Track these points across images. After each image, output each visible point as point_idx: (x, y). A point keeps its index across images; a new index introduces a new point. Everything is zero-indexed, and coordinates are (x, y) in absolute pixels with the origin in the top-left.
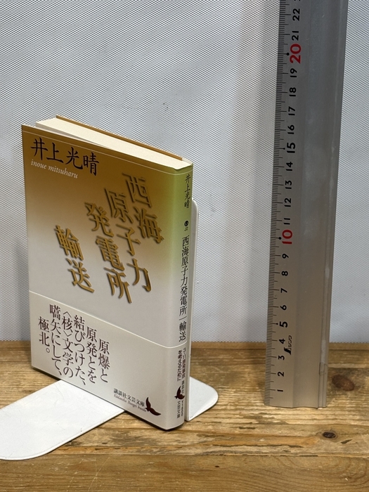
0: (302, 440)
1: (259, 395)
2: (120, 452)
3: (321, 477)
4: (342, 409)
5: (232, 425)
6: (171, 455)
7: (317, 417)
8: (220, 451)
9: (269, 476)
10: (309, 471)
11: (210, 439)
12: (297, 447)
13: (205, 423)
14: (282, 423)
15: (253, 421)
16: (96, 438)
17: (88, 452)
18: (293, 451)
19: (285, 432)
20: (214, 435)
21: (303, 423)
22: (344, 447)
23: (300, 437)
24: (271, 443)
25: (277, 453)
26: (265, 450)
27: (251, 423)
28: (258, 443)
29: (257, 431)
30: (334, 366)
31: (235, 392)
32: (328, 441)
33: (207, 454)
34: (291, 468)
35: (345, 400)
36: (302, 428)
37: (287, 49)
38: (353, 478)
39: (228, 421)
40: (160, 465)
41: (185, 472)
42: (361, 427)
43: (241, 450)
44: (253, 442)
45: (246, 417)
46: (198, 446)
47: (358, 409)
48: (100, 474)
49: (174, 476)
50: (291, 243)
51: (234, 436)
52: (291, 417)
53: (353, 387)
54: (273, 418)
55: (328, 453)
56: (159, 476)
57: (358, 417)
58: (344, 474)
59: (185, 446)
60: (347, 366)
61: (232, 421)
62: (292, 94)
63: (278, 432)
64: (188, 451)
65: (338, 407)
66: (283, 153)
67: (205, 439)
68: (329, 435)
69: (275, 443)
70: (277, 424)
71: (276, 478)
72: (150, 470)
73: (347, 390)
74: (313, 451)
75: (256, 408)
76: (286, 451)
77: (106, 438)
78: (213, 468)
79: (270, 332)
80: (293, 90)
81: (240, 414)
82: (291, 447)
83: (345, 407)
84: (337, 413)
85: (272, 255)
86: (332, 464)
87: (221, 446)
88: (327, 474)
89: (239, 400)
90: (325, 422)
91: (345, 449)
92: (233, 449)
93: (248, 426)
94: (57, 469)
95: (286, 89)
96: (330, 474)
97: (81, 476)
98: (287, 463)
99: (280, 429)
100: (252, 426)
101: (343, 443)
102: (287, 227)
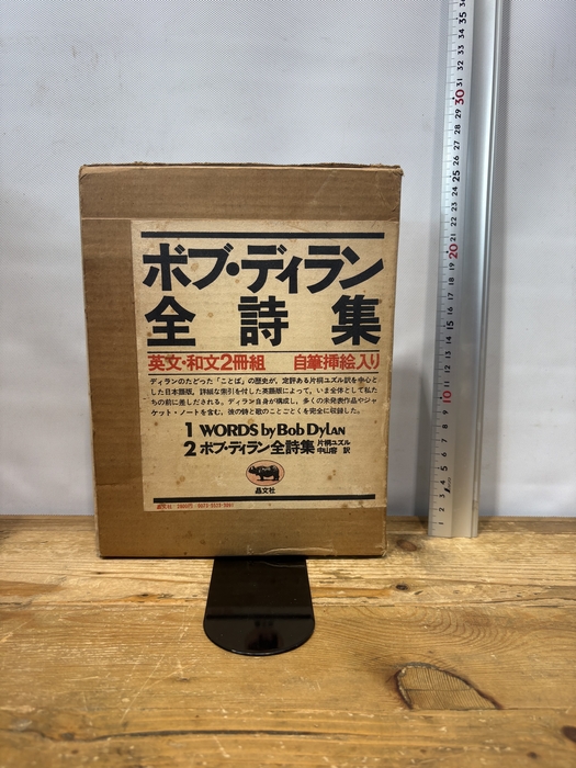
0: (378, 592)
3: (401, 626)
4: (409, 565)
7: (389, 572)
9: (351, 625)
10: (389, 620)
12: (374, 598)
14: (358, 578)
15: (332, 576)
16: (187, 592)
17: (179, 603)
18: (371, 601)
19: (362, 585)
21: (377, 577)
22: (417, 597)
23: (375, 589)
25: (356, 603)
26: (345, 601)
27: (330, 578)
28: (338, 595)
29: (335, 585)
30: (397, 532)
32: (401, 593)
34: (372, 618)
35: (411, 559)
36: (377, 581)
38: (432, 626)
42: (429, 580)
43: (322, 602)
44: (333, 593)
45: (325, 573)
47: (422, 565)
51: (315, 589)
52: (366, 572)
53: (415, 548)
54: (350, 573)
55: (404, 603)
57: (425, 572)
58: (423, 623)
60: (407, 532)
61: (313, 576)
63: (355, 586)
65: (405, 564)
68: (402, 587)
69: (353, 594)
70: (354, 578)
71: (358, 627)
73: (411, 551)
74: (390, 601)
75: (334, 565)
76: (365, 602)
77: (196, 591)
81: (320, 570)
82: (369, 598)
83: (411, 564)
84: (405, 569)
86: (409, 613)
88: (406, 622)
90: (398, 576)
91: (418, 600)
92: (315, 600)
93: (328, 580)
94: (145, 619)
96: (409, 622)
97: (168, 626)
98: (367, 613)
99: (357, 583)
100: (331, 581)
101: (417, 594)
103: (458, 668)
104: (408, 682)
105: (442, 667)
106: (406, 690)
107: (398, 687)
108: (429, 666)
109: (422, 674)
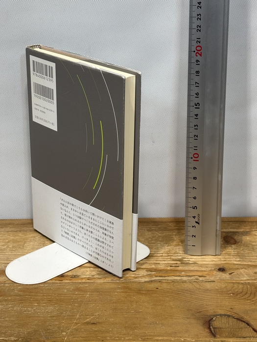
0: (206, 273)
1: (181, 247)
2: (101, 281)
3: (217, 294)
4: (229, 255)
5: (165, 265)
6: (131, 282)
7: (215, 260)
8: (159, 280)
9: (187, 293)
10: (210, 290)
11: (153, 273)
12: (203, 276)
13: (150, 264)
14: (195, 263)
15: (178, 262)
16: (88, 273)
17: (84, 281)
18: (201, 279)
19: (196, 268)
20: (156, 270)
21: (207, 263)
22: (230, 276)
23: (205, 271)
24: (188, 274)
25: (191, 280)
26: (185, 278)
27: (177, 264)
28: (181, 275)
29: (180, 268)
31: (167, 246)
32: (221, 273)
33: (152, 281)
34: (200, 289)
35: (231, 250)
36: (206, 266)
37: (194, 49)
38: (236, 294)
39: (164, 262)
40: (124, 288)
41: (139, 291)
42: (240, 265)
43: (171, 279)
44: (178, 274)
45: (173, 260)
46: (147, 277)
47: (238, 255)
48: (90, 294)
49: (132, 294)
50: (198, 161)
51: (167, 271)
52: (200, 260)
53: (235, 242)
54: (189, 260)
55: (221, 280)
56: (124, 294)
57: (238, 259)
58: (230, 292)
59: (139, 277)
60: (232, 230)
61: (166, 262)
62: (197, 74)
63: (192, 269)
64: (140, 279)
65: (227, 254)
66: (193, 109)
67: (150, 273)
68: (222, 270)
69: (191, 275)
70: (192, 263)
71: (191, 294)
72: (119, 290)
73: (232, 244)
74: (212, 279)
75: (179, 255)
76: (197, 279)
77: (94, 273)
78: (155, 289)
79: (187, 212)
80: (197, 72)
81: (170, 258)
82: (200, 276)
83: (231, 254)
84: (226, 257)
85: (187, 168)
86: (223, 286)
87: (159, 276)
88: (220, 292)
89: (170, 250)
90: (220, 262)
91: (230, 278)
92: (166, 278)
93: (175, 265)
94: (66, 291)
95: (193, 71)
96: (222, 292)
97: (79, 294)
98: (198, 286)
99: (193, 267)
100: (177, 265)
101: (230, 274)
102: (196, 152)
103: (245, 317)
104: (216, 324)
105: (236, 316)
106: (214, 328)
107: (210, 326)
108: (229, 316)
109: (224, 320)
